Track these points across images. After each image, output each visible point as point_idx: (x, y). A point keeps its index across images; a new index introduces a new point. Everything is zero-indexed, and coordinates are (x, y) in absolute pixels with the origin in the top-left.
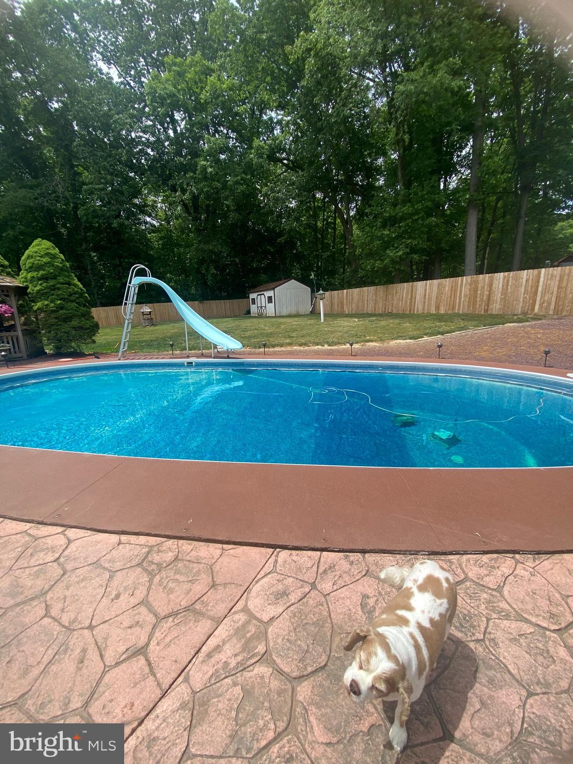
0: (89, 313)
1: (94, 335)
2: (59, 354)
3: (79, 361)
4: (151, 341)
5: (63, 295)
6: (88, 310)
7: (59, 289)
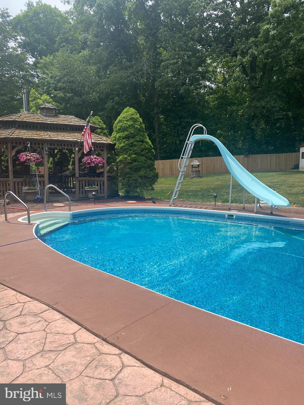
0: (153, 165)
1: (154, 183)
2: (127, 197)
3: (141, 204)
4: (197, 191)
5: (137, 150)
6: (153, 163)
7: (135, 146)
